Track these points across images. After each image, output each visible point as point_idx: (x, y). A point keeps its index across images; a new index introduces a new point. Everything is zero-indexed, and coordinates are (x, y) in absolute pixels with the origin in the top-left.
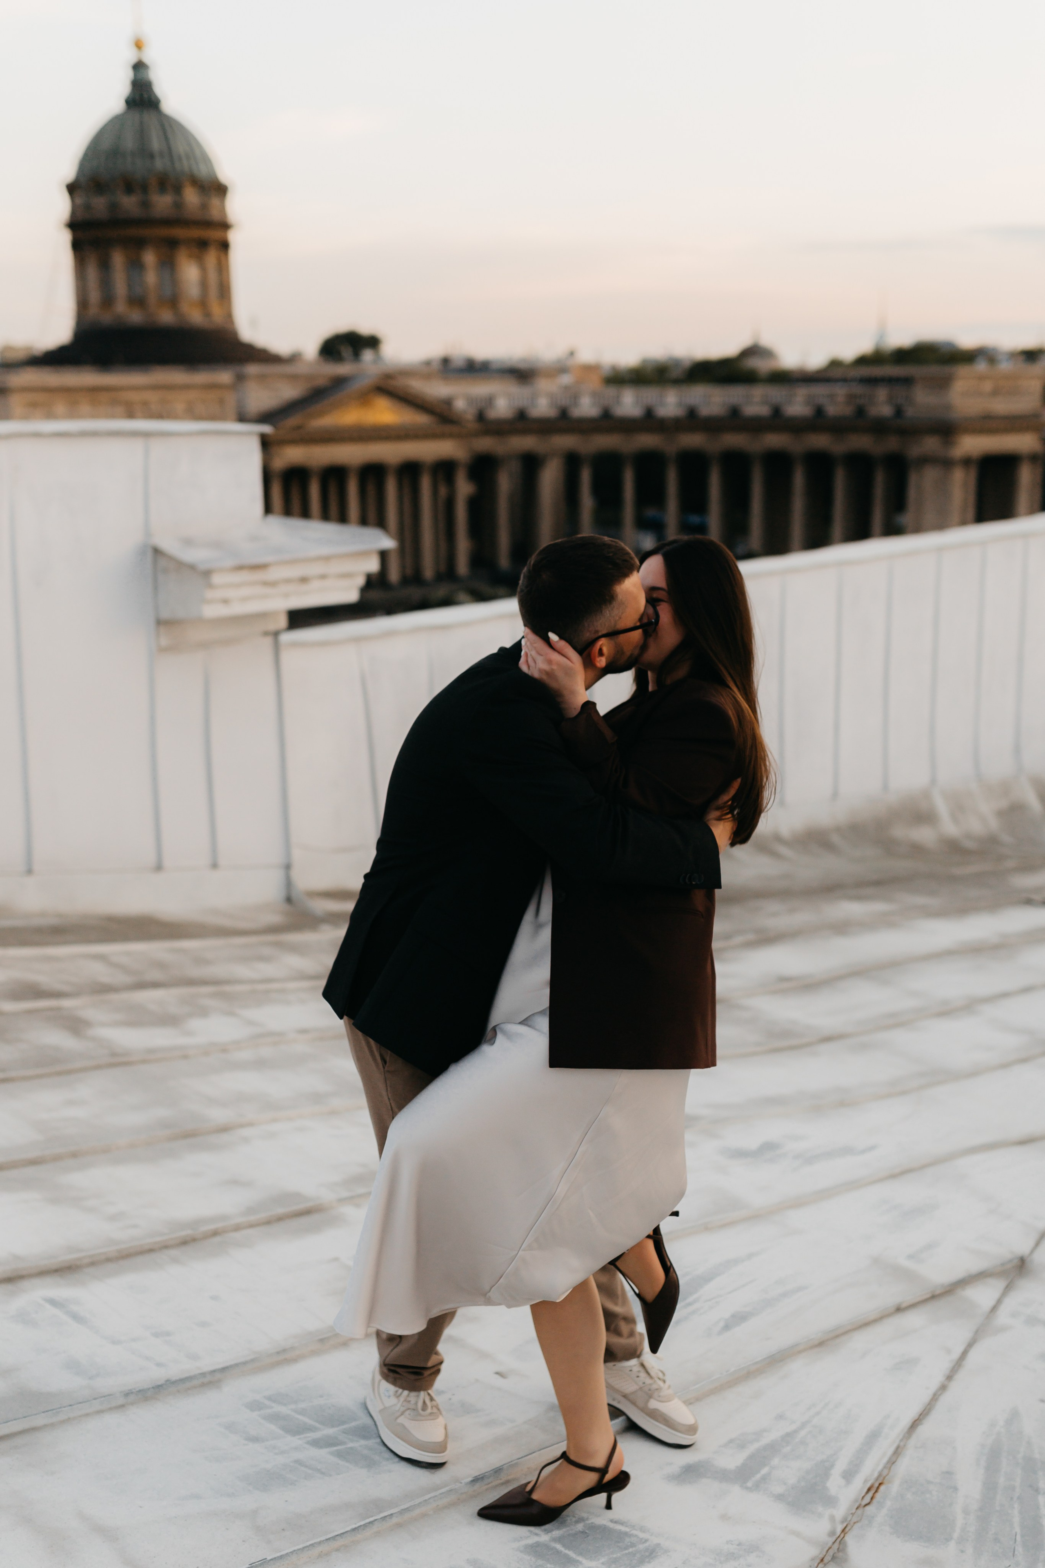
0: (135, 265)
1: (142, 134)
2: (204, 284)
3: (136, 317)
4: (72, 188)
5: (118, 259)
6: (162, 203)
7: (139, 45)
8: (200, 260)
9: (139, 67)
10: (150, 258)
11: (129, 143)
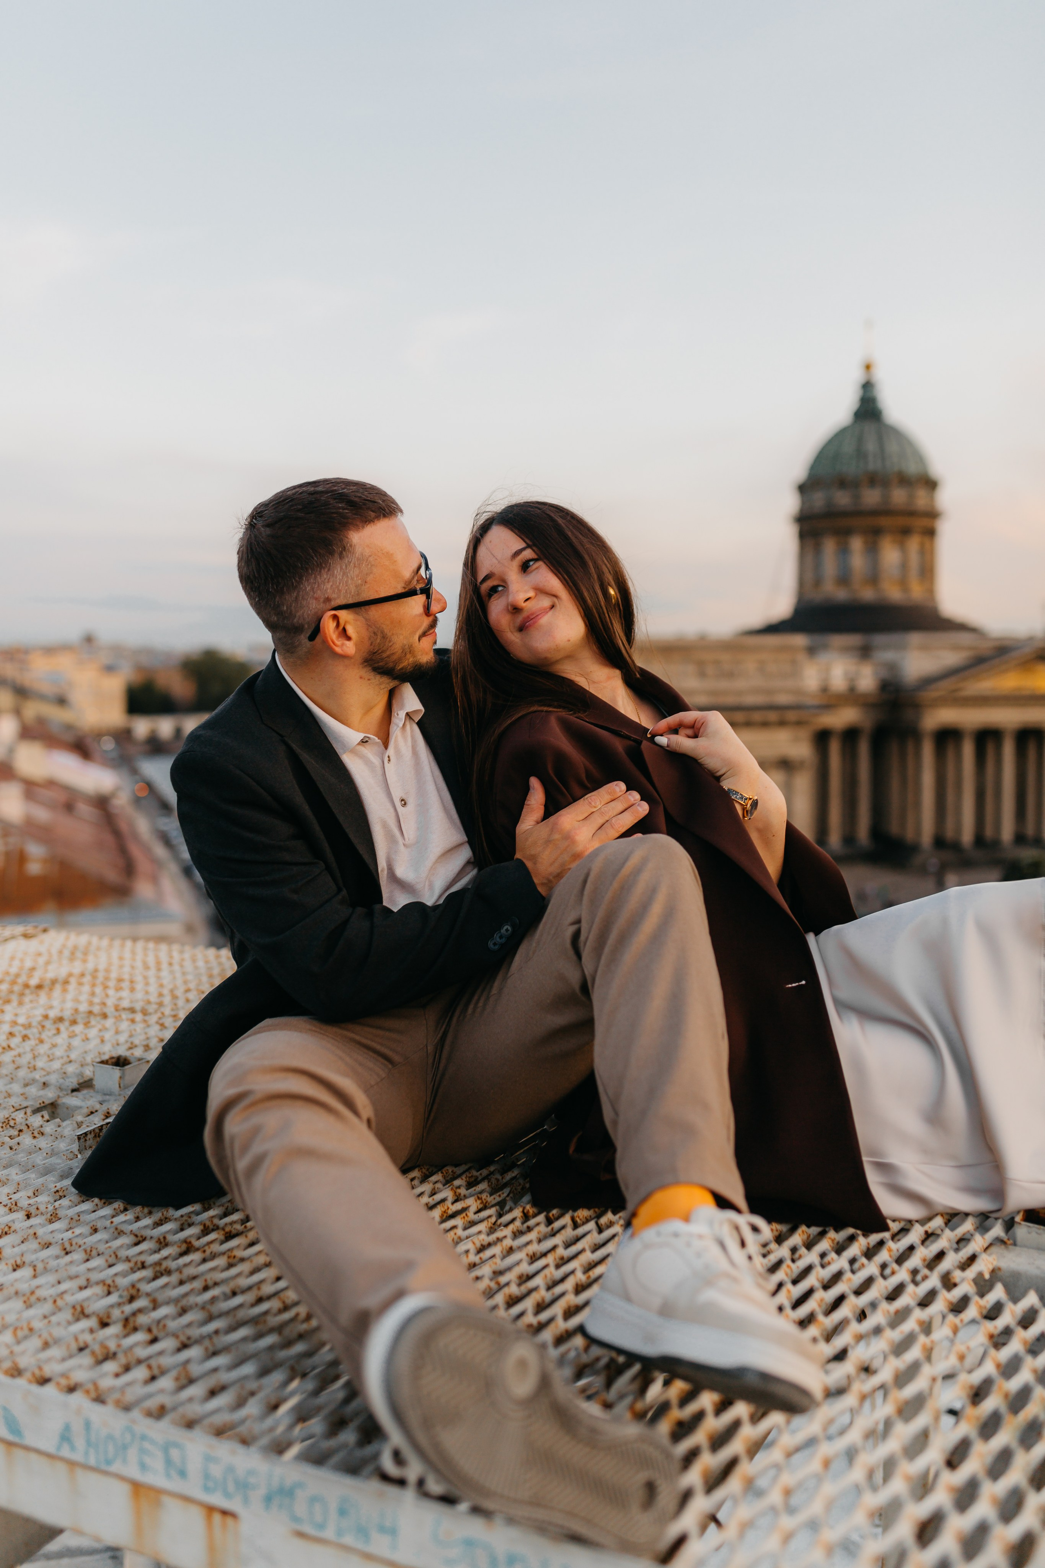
0: (844, 550)
1: (860, 440)
2: (904, 566)
3: (841, 595)
4: (803, 489)
5: (829, 546)
6: (871, 497)
7: (868, 367)
8: (902, 546)
9: (867, 387)
10: (857, 544)
11: (848, 448)
